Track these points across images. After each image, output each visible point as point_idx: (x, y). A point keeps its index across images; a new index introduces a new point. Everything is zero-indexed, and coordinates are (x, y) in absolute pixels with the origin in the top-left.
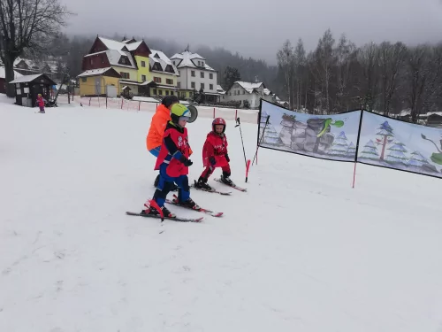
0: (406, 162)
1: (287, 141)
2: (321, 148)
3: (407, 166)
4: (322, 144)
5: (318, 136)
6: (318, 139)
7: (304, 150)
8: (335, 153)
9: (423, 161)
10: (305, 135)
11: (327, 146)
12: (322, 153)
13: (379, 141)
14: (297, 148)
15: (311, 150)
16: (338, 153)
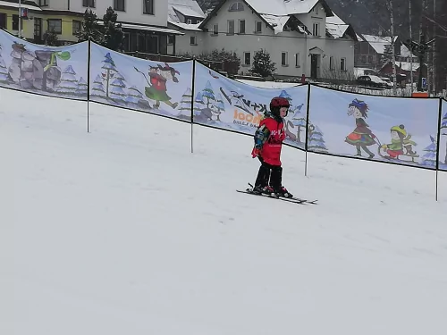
0: (125, 98)
1: (16, 76)
2: (49, 85)
3: (126, 103)
4: (50, 80)
5: (45, 69)
6: (45, 73)
7: (33, 88)
8: (64, 90)
9: (138, 96)
10: (33, 69)
11: (55, 82)
12: (51, 91)
13: (104, 75)
14: (27, 86)
15: (40, 87)
16: (67, 91)
